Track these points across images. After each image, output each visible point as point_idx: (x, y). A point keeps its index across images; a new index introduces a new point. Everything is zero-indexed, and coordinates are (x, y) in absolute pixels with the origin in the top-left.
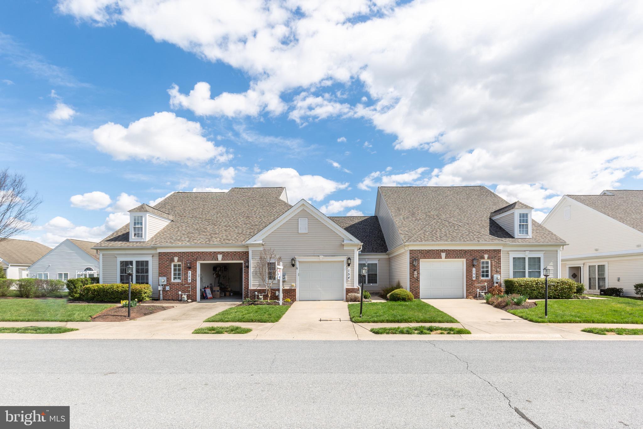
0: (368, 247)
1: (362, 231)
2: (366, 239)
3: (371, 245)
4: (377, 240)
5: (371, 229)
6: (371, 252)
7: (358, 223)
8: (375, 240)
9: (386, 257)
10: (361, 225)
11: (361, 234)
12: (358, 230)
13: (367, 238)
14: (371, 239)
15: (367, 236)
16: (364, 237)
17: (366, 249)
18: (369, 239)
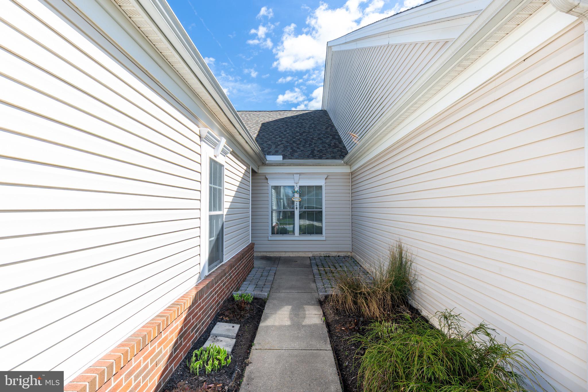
0: (302, 148)
1: (295, 126)
2: (300, 137)
3: (310, 145)
4: (325, 138)
5: (313, 123)
6: (308, 157)
7: (292, 117)
8: (319, 138)
9: (346, 170)
10: (296, 120)
11: (292, 129)
12: (287, 125)
13: (304, 134)
14: (311, 137)
15: (304, 132)
16: (298, 134)
17: (296, 152)
18: (308, 137)
